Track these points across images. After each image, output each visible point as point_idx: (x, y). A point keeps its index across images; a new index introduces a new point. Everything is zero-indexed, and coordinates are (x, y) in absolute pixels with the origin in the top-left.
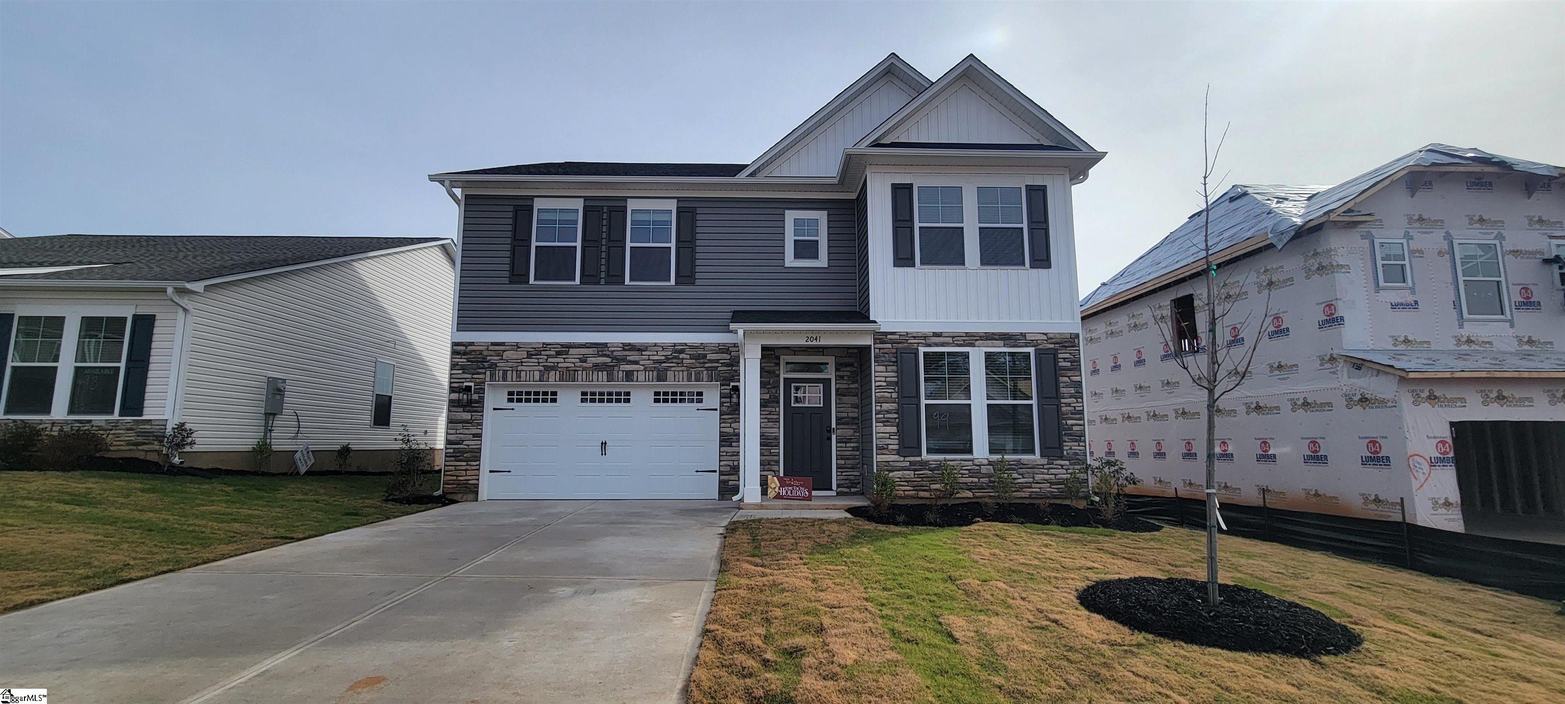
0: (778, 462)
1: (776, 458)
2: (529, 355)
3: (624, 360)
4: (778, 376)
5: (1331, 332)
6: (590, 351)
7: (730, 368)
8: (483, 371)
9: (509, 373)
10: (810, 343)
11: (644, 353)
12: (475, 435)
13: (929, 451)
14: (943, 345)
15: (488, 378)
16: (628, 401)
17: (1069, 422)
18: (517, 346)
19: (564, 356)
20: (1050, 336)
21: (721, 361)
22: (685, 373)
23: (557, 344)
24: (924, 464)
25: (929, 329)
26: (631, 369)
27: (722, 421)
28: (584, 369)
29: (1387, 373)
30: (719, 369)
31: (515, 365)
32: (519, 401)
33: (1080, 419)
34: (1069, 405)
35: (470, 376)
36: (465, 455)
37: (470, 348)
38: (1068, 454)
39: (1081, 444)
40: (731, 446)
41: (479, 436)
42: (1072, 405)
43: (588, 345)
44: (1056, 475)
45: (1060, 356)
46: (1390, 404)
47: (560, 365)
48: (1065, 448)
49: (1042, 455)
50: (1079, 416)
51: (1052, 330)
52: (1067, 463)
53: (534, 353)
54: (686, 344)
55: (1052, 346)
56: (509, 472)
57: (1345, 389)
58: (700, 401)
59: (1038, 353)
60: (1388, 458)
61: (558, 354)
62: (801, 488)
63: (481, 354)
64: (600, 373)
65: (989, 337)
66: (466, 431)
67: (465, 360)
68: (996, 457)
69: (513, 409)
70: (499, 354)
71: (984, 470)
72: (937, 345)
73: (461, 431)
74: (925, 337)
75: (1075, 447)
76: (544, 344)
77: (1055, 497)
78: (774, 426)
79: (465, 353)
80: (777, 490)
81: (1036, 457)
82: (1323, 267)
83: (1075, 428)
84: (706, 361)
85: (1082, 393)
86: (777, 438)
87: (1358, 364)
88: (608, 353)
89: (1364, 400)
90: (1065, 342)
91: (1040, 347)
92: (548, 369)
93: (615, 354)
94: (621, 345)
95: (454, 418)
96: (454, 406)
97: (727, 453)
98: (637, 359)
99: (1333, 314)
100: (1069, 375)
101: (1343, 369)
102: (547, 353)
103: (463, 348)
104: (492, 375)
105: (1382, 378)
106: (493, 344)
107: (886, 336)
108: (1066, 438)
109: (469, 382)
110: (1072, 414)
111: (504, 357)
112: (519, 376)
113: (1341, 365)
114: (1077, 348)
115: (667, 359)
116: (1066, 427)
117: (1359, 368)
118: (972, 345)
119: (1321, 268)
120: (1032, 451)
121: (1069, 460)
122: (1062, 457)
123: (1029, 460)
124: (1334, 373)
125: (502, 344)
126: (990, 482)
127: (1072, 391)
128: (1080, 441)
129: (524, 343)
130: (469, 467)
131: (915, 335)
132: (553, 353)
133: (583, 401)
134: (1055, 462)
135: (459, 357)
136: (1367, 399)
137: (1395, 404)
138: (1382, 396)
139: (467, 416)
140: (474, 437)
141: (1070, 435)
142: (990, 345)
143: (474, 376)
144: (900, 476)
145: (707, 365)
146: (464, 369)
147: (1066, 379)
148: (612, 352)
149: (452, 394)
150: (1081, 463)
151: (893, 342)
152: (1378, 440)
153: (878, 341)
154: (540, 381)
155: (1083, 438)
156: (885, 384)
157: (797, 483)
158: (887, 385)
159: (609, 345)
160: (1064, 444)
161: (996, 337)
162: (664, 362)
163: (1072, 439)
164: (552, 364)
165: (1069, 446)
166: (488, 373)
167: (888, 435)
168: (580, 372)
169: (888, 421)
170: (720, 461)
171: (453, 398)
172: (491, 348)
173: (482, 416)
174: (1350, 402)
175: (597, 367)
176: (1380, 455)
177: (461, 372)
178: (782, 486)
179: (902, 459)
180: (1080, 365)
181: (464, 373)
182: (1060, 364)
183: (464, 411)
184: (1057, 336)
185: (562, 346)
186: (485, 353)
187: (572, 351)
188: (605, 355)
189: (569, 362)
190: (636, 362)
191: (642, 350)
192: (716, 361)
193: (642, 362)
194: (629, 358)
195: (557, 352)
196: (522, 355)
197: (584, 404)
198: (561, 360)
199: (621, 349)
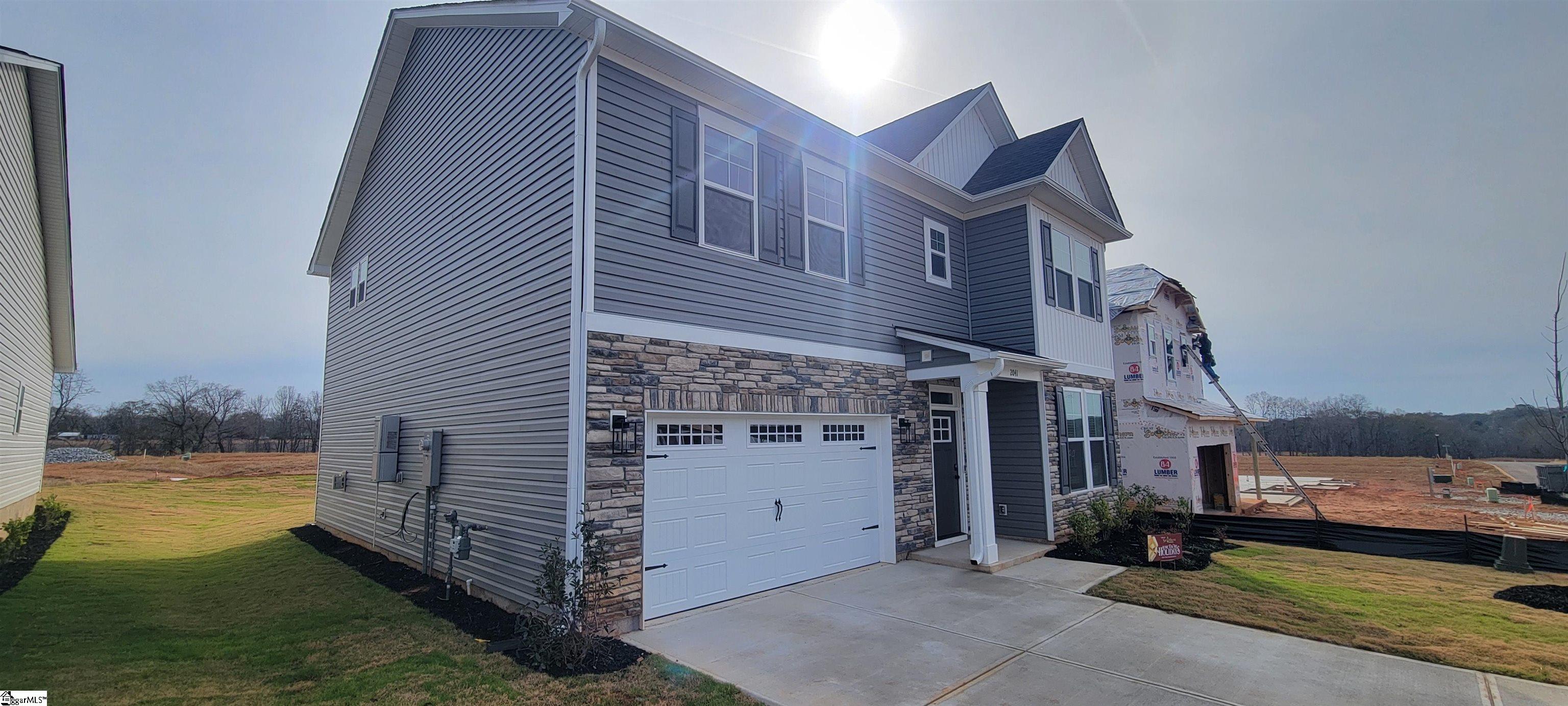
0: (933, 508)
1: (931, 504)
2: (703, 366)
3: (808, 381)
4: (928, 407)
5: (1135, 384)
6: (775, 365)
7: (896, 397)
8: (640, 389)
9: (678, 393)
10: (1013, 377)
11: (827, 372)
12: (631, 508)
15: (647, 404)
16: (799, 439)
18: (687, 349)
19: (744, 371)
20: (1106, 381)
21: (890, 388)
22: (862, 401)
23: (738, 350)
24: (1071, 501)
26: (816, 394)
27: (895, 462)
29: (1179, 415)
30: (888, 398)
31: (685, 380)
32: (674, 441)
35: (618, 398)
36: (617, 548)
37: (618, 345)
38: (1118, 482)
41: (637, 509)
43: (772, 356)
46: (1179, 436)
47: (741, 384)
48: (1117, 477)
49: (1110, 485)
51: (1107, 376)
52: (1117, 490)
53: (709, 362)
54: (861, 364)
56: (664, 566)
57: (1144, 424)
58: (862, 437)
60: (1176, 472)
61: (739, 366)
62: (1175, 546)
63: (636, 358)
64: (785, 398)
65: (1087, 380)
66: (619, 503)
67: (609, 368)
69: (665, 456)
70: (663, 360)
72: (1068, 384)
73: (610, 503)
74: (1064, 376)
76: (721, 348)
78: (930, 467)
79: (610, 355)
80: (1156, 551)
81: (1108, 487)
82: (1131, 338)
84: (875, 386)
86: (931, 480)
87: (1156, 407)
88: (792, 369)
89: (1159, 432)
91: (1104, 390)
92: (727, 390)
93: (800, 371)
94: (805, 359)
95: (596, 477)
96: (595, 456)
97: (900, 502)
98: (820, 381)
99: (1136, 372)
101: (1143, 410)
102: (726, 364)
103: (606, 344)
104: (654, 397)
105: (1175, 419)
106: (654, 342)
109: (618, 408)
111: (669, 366)
112: (690, 401)
113: (1142, 407)
115: (847, 384)
117: (1156, 411)
118: (1081, 386)
119: (1129, 339)
120: (1105, 482)
121: (1118, 488)
122: (1116, 486)
124: (1135, 412)
125: (666, 343)
129: (699, 346)
130: (625, 570)
132: (732, 364)
134: (1114, 490)
135: (600, 360)
136: (1161, 432)
137: (1183, 436)
138: (1174, 430)
139: (617, 473)
140: (630, 511)
143: (627, 398)
145: (880, 392)
146: (609, 384)
148: (797, 368)
149: (592, 432)
152: (1169, 459)
154: (719, 409)
157: (1171, 541)
159: (793, 358)
160: (1117, 474)
162: (844, 387)
164: (731, 382)
166: (647, 393)
167: (1054, 474)
168: (764, 396)
170: (895, 513)
171: (595, 440)
172: (651, 348)
173: (642, 471)
174: (1147, 433)
175: (783, 390)
176: (1170, 469)
177: (604, 389)
178: (1160, 545)
181: (609, 391)
183: (612, 465)
185: (743, 354)
186: (642, 357)
187: (755, 363)
188: (790, 373)
189: (748, 381)
190: (819, 385)
191: (824, 368)
192: (886, 387)
193: (825, 385)
194: (813, 379)
195: (737, 364)
196: (694, 364)
197: (755, 445)
198: (741, 376)
199: (805, 365)
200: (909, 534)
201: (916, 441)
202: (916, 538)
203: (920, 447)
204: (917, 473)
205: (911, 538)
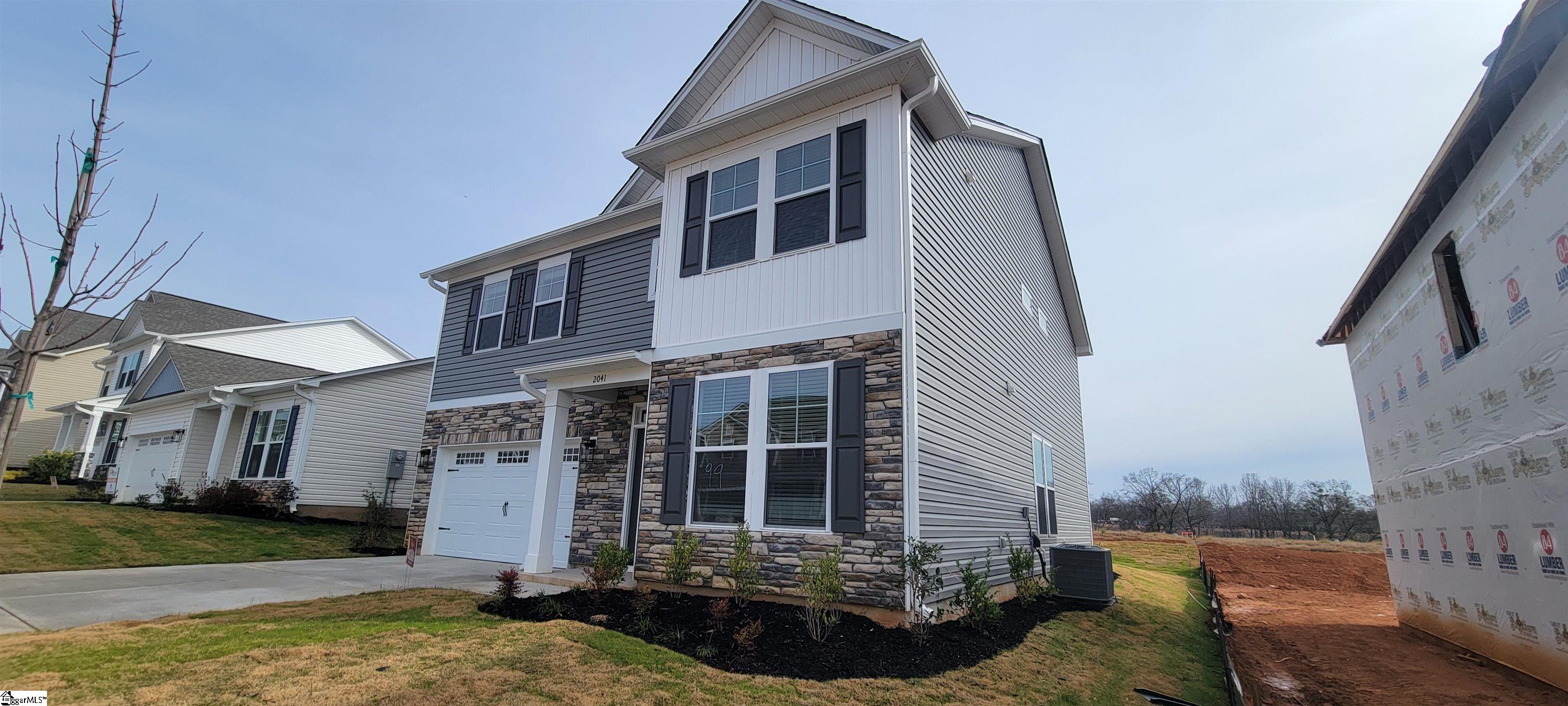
0: (620, 529)
1: (618, 524)
2: (464, 419)
3: (519, 419)
4: (630, 427)
6: (500, 411)
7: (591, 421)
8: (439, 436)
9: (451, 437)
10: (596, 383)
11: (533, 410)
12: (426, 494)
13: (695, 518)
14: (721, 370)
15: (440, 442)
16: (527, 460)
17: (878, 476)
18: (458, 411)
19: (484, 418)
20: (856, 339)
21: (586, 414)
23: (481, 407)
24: (687, 535)
25: (706, 351)
27: (580, 480)
28: (495, 429)
30: (584, 422)
31: (456, 428)
32: (462, 462)
33: (895, 471)
34: (879, 447)
35: (431, 441)
36: (420, 512)
37: (435, 416)
38: (873, 529)
39: (896, 513)
40: (583, 508)
41: (429, 495)
42: (884, 447)
43: (499, 407)
44: (853, 564)
45: (868, 369)
47: (482, 427)
48: (868, 519)
49: (834, 530)
50: (892, 465)
51: (859, 330)
52: (872, 544)
53: (466, 417)
55: (860, 355)
56: (449, 529)
59: (838, 370)
61: (481, 416)
63: (441, 421)
65: (776, 352)
66: (423, 491)
67: (431, 427)
68: (771, 530)
69: (457, 470)
70: (449, 419)
71: (755, 548)
72: (715, 371)
73: (421, 490)
74: (703, 362)
75: (886, 518)
76: (474, 408)
77: (851, 602)
78: (620, 486)
79: (432, 421)
81: (825, 534)
83: (888, 486)
84: (575, 414)
85: (901, 426)
86: (622, 501)
88: (510, 413)
90: (878, 346)
91: (842, 358)
92: (475, 430)
93: (515, 413)
94: (519, 404)
95: (419, 478)
96: (420, 468)
97: (580, 516)
100: (881, 397)
102: (475, 416)
103: (432, 416)
104: (443, 440)
106: (448, 411)
107: (664, 365)
108: (872, 503)
109: (429, 446)
110: (886, 461)
111: (450, 422)
112: (456, 439)
114: (898, 354)
116: (873, 483)
118: (754, 366)
120: (822, 523)
121: (875, 540)
122: (863, 534)
123: (814, 537)
125: (452, 410)
126: (763, 568)
127: (887, 423)
128: (894, 507)
129: (463, 409)
130: (420, 524)
131: (692, 361)
132: (477, 416)
133: (499, 461)
134: (854, 542)
135: (429, 424)
139: (424, 477)
140: (425, 496)
141: (879, 497)
142: (776, 363)
143: (433, 440)
144: (659, 551)
145: (576, 419)
146: (429, 435)
147: (879, 405)
148: (513, 411)
149: (421, 458)
150: (893, 544)
151: (670, 373)
153: (656, 373)
154: (467, 442)
155: (898, 503)
156: (656, 427)
158: (660, 429)
159: (511, 405)
160: (868, 512)
161: (784, 351)
163: (881, 504)
164: (476, 426)
165: (875, 517)
166: (441, 438)
167: (653, 494)
169: (654, 477)
170: (574, 525)
171: (421, 461)
172: (447, 414)
173: (433, 476)
175: (503, 427)
177: (427, 438)
179: (663, 527)
180: (901, 381)
182: (868, 382)
183: (425, 473)
184: (868, 338)
185: (483, 408)
186: (443, 419)
187: (490, 413)
188: (508, 415)
189: (486, 423)
190: (527, 421)
191: (530, 408)
192: (582, 414)
193: (531, 420)
194: (523, 416)
195: (480, 414)
196: (460, 419)
197: (499, 465)
198: (482, 422)
199: (519, 408)
200: (587, 549)
201: (610, 462)
202: (594, 554)
203: (613, 466)
204: (605, 491)
205: (589, 552)
